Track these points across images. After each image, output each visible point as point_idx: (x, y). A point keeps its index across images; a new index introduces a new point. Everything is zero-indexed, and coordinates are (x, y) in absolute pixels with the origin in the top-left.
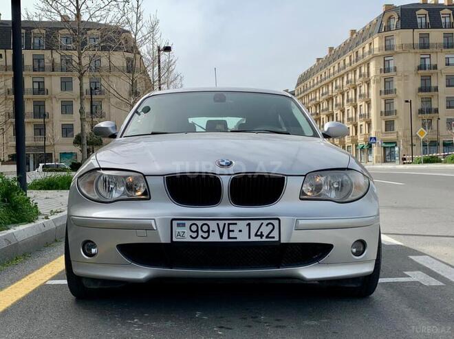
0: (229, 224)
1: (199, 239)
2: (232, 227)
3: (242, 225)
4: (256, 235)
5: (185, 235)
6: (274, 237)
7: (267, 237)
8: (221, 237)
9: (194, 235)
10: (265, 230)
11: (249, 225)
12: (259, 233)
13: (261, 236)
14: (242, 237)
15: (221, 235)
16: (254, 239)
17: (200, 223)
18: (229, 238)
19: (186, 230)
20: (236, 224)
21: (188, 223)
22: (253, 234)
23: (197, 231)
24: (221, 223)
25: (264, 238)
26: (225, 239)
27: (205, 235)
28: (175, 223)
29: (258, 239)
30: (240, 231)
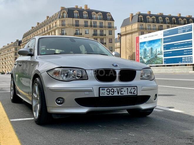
0: (121, 89)
1: (110, 95)
2: (122, 90)
3: (125, 89)
4: (130, 93)
5: (105, 93)
6: (135, 93)
7: (133, 93)
8: (118, 94)
9: (108, 93)
10: (133, 91)
11: (127, 89)
12: (131, 92)
13: (131, 93)
14: (125, 94)
15: (118, 93)
16: (129, 94)
17: (110, 89)
18: (121, 94)
19: (105, 91)
20: (123, 89)
21: (106, 89)
22: (129, 92)
23: (109, 92)
24: (118, 88)
25: (132, 94)
26: (120, 95)
27: (112, 93)
28: (101, 89)
29: (130, 94)
30: (125, 91)
